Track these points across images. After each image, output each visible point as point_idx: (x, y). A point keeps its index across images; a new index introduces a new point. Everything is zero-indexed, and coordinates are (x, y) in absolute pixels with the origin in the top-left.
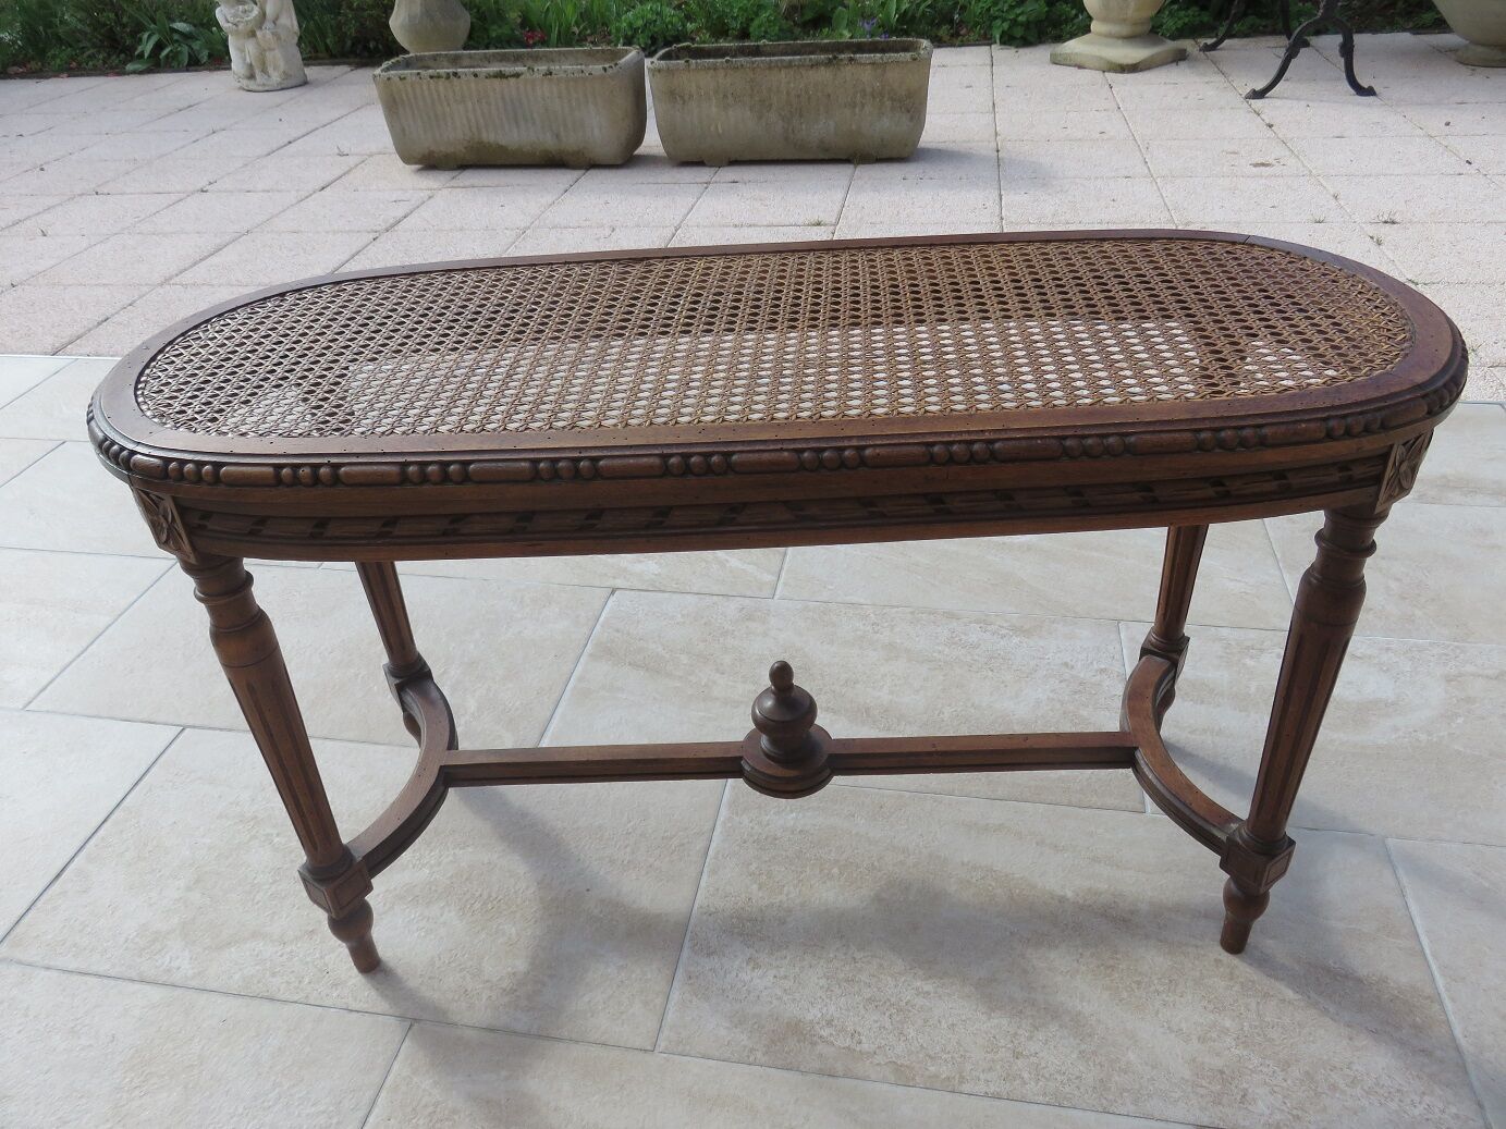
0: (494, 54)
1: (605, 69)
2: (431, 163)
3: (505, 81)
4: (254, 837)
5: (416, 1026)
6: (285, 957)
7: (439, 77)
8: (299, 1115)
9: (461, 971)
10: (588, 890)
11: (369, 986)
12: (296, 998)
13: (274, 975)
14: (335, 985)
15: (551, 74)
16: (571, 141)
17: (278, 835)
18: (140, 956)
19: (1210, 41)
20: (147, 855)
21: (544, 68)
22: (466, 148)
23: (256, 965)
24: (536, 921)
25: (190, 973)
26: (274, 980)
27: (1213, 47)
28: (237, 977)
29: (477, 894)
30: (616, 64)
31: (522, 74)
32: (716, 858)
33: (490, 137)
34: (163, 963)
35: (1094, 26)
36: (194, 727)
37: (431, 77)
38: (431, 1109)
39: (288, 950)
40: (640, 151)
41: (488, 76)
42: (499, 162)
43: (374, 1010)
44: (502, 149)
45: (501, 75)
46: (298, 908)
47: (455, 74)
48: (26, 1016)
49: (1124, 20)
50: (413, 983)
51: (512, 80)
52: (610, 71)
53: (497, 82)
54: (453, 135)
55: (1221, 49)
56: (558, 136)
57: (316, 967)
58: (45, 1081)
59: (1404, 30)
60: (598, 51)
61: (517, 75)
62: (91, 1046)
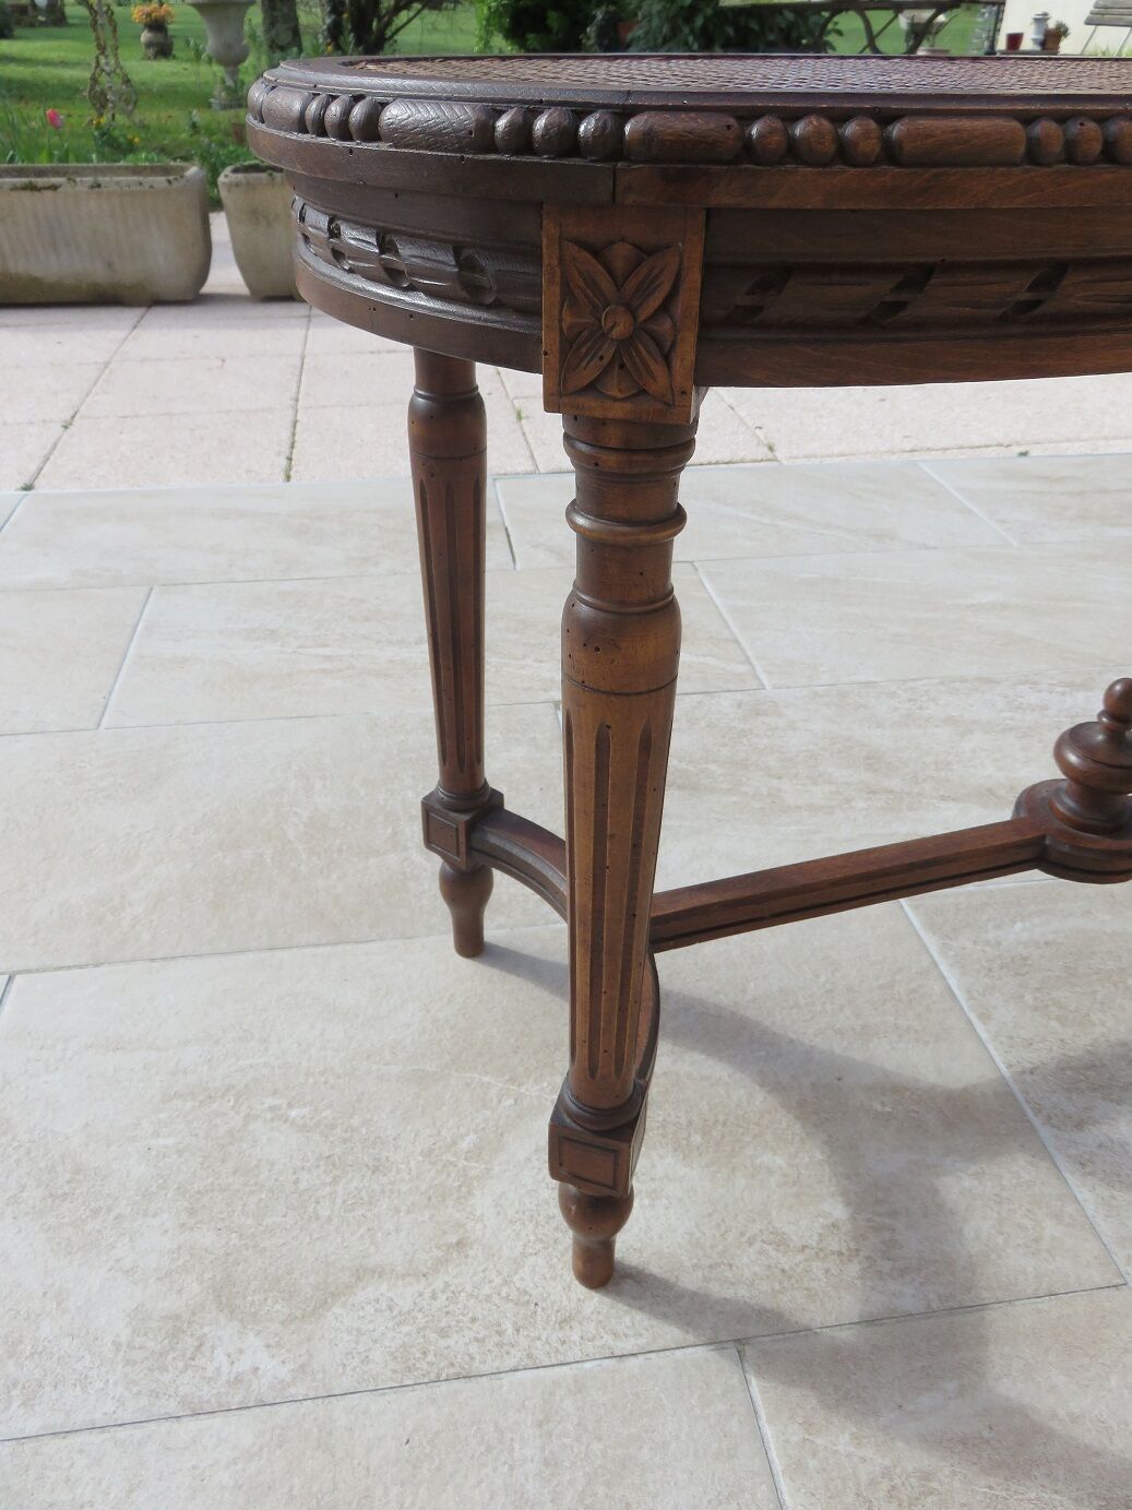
1: (169, 182)
3: (36, 193)
4: (249, 1118)
5: (749, 1351)
6: (442, 1298)
9: (751, 1242)
10: (839, 1079)
11: (621, 1307)
12: (510, 1362)
13: (444, 1333)
14: (565, 1322)
15: (99, 186)
16: (128, 272)
17: (290, 1106)
18: (164, 1369)
20: (67, 1188)
21: (89, 180)
23: (400, 1324)
24: (802, 1140)
25: (284, 1372)
26: (451, 1342)
28: (377, 1355)
29: (683, 1121)
30: (182, 177)
31: (60, 186)
32: (971, 998)
34: (218, 1369)
36: (29, 971)
38: (885, 1485)
39: (438, 1284)
40: (206, 289)
41: (14, 188)
42: (31, 300)
43: (661, 1344)
44: (36, 282)
45: (32, 188)
46: (408, 1212)
50: (690, 1281)
51: (48, 194)
52: (175, 185)
53: (26, 195)
56: (110, 265)
57: (508, 1299)
60: (146, 168)
61: (54, 188)
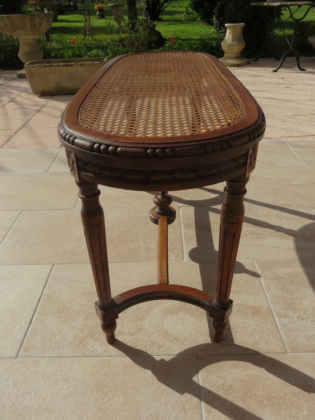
0: (61, 60)
2: (44, 94)
3: (68, 67)
5: (198, 357)
7: (46, 66)
8: (174, 398)
14: (160, 347)
15: (83, 65)
18: (79, 347)
19: (255, 59)
20: (62, 310)
21: (80, 63)
22: (55, 89)
25: (102, 351)
27: (256, 61)
30: (103, 62)
31: (74, 65)
33: (63, 85)
34: (89, 349)
35: (225, 55)
36: (57, 264)
37: (44, 66)
39: (135, 337)
41: (63, 66)
45: (67, 66)
46: (131, 322)
47: (52, 66)
48: (44, 377)
49: (234, 52)
51: (71, 67)
52: (101, 64)
53: (65, 67)
54: (51, 85)
55: (258, 61)
57: (149, 341)
58: (64, 401)
59: (302, 56)
60: (94, 59)
61: (72, 65)
62: (77, 385)
